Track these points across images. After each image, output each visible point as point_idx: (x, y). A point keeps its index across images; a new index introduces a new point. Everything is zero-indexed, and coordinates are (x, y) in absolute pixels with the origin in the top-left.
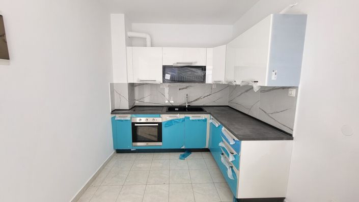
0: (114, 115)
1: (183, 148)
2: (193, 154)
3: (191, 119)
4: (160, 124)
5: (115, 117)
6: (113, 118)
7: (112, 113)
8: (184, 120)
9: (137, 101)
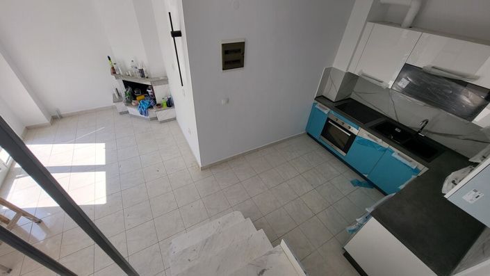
0: (316, 102)
1: (366, 176)
2: (374, 190)
3: (393, 155)
4: (353, 136)
5: (316, 104)
6: (315, 104)
7: (315, 99)
8: (385, 150)
9: (355, 93)
